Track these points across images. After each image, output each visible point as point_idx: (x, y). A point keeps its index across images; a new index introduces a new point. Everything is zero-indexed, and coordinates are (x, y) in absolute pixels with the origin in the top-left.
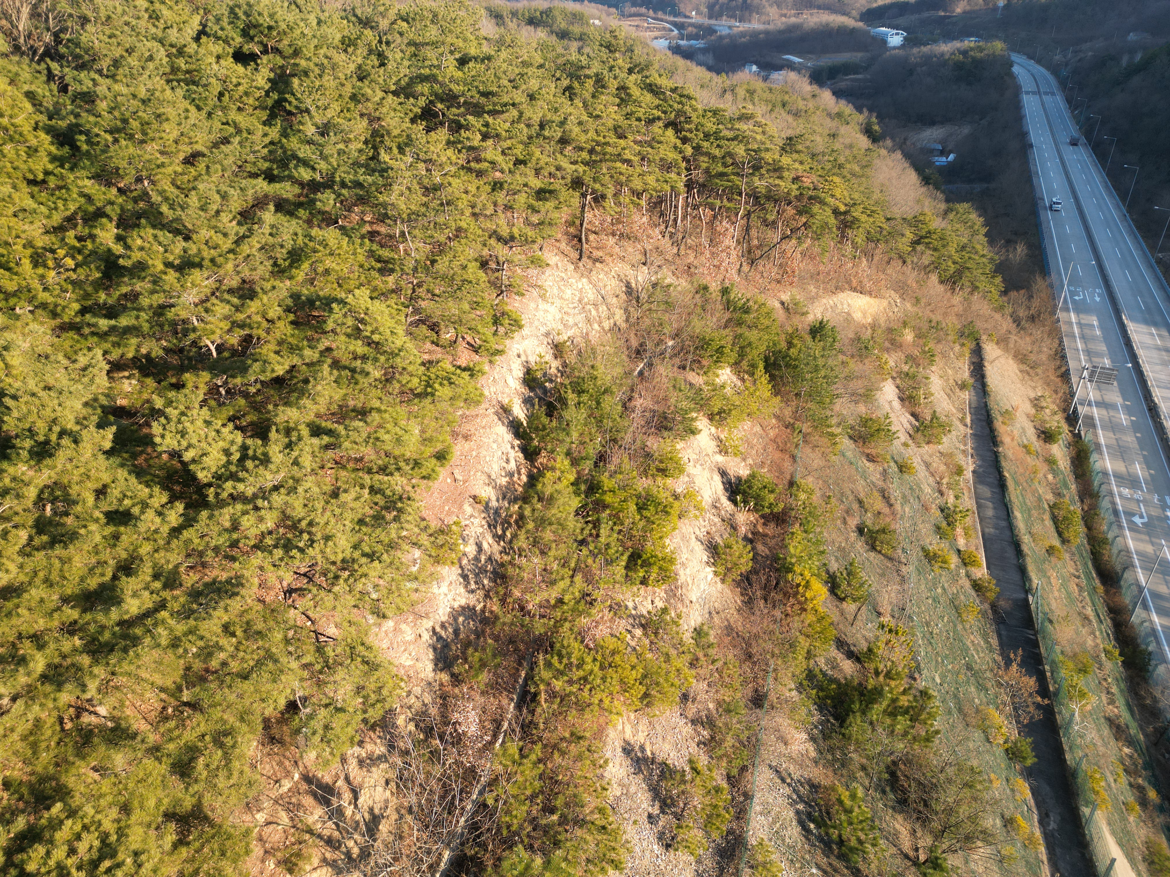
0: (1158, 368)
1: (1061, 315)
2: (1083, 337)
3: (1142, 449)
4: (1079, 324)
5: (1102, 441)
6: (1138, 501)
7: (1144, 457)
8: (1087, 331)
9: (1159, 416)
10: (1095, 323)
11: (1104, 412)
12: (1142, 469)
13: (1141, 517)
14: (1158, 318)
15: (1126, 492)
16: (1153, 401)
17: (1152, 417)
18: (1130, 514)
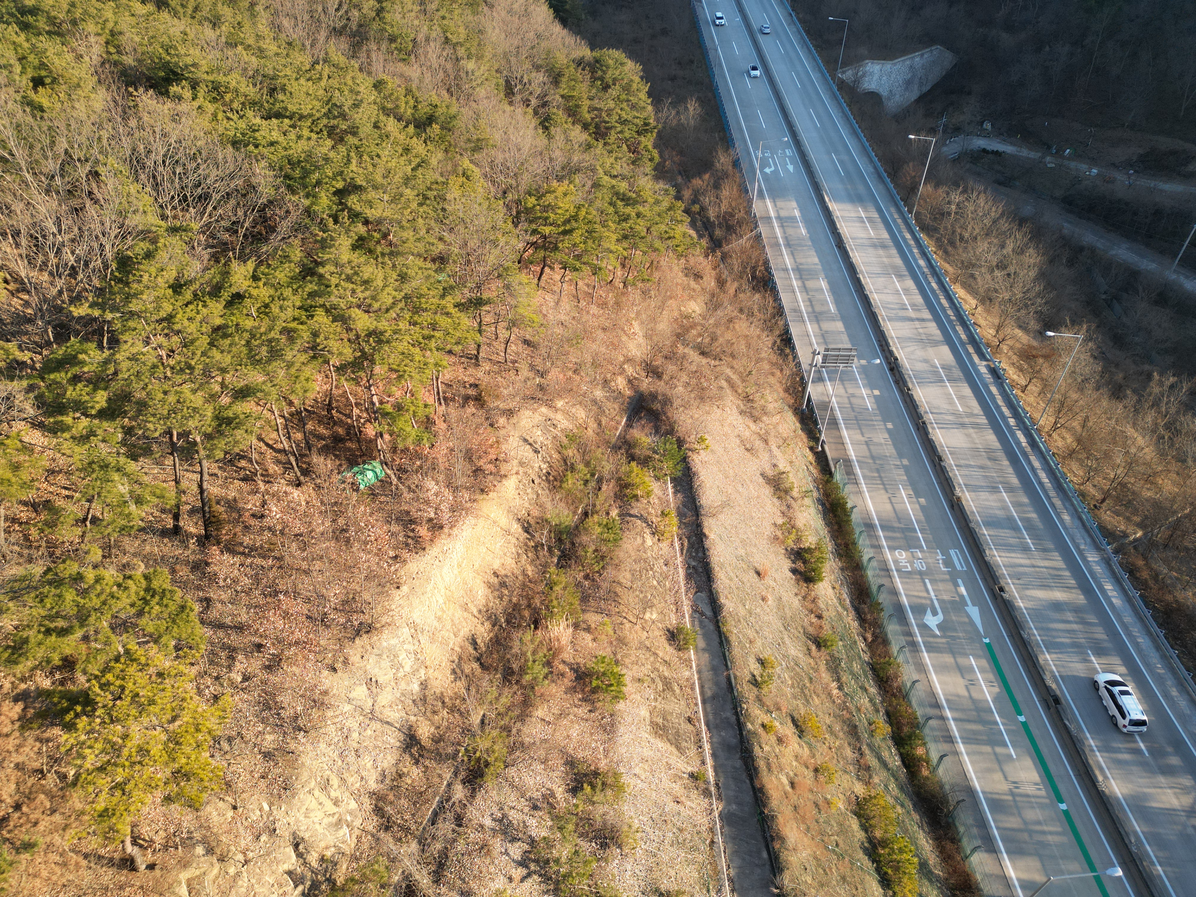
0: (881, 281)
1: (757, 207)
2: (788, 245)
3: (901, 456)
4: (779, 218)
5: (852, 454)
6: (921, 573)
7: (906, 469)
8: (790, 231)
9: (905, 383)
10: (797, 213)
11: (842, 391)
12: (909, 496)
13: (935, 613)
14: (861, 189)
15: (902, 556)
16: (891, 353)
17: (897, 382)
18: (920, 610)
